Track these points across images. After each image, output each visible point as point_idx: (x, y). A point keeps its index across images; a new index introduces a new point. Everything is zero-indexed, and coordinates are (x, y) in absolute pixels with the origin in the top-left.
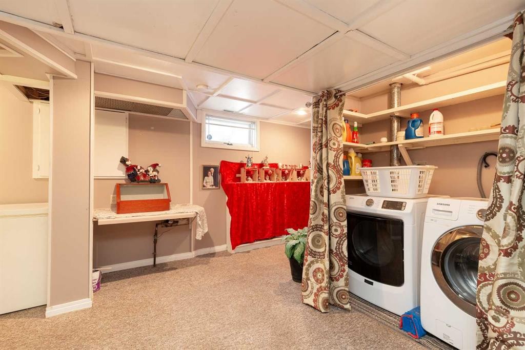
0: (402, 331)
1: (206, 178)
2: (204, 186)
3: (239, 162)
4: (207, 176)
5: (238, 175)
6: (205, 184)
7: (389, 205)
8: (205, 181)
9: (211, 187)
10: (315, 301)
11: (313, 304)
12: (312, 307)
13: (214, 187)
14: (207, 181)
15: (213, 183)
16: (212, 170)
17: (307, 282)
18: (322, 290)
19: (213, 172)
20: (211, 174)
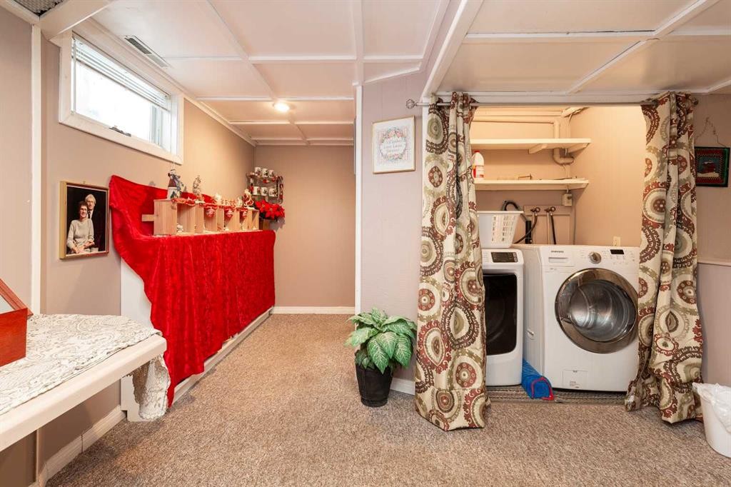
0: (535, 400)
1: (74, 222)
2: (69, 250)
3: (147, 184)
4: (78, 217)
5: (146, 218)
6: (72, 245)
7: (499, 257)
8: (71, 235)
9: (87, 252)
10: (467, 417)
11: (466, 424)
12: (465, 428)
13: (95, 251)
14: (78, 233)
15: (92, 240)
16: (91, 199)
17: (451, 393)
18: (476, 395)
19: (93, 206)
20: (89, 210)
